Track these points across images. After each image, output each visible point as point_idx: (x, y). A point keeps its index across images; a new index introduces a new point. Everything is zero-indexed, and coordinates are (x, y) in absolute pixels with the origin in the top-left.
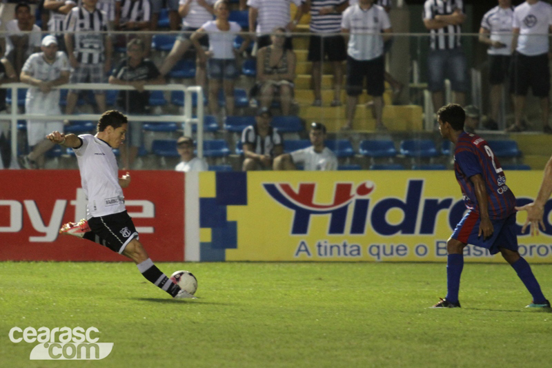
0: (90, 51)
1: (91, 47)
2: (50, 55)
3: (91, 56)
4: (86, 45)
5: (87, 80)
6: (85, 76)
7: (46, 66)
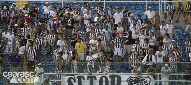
0: (173, 65)
1: (174, 64)
2: (166, 68)
3: (173, 66)
4: (172, 64)
5: (174, 73)
6: (173, 71)
7: (166, 70)
